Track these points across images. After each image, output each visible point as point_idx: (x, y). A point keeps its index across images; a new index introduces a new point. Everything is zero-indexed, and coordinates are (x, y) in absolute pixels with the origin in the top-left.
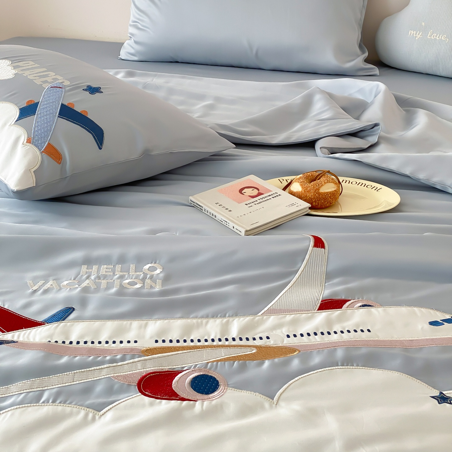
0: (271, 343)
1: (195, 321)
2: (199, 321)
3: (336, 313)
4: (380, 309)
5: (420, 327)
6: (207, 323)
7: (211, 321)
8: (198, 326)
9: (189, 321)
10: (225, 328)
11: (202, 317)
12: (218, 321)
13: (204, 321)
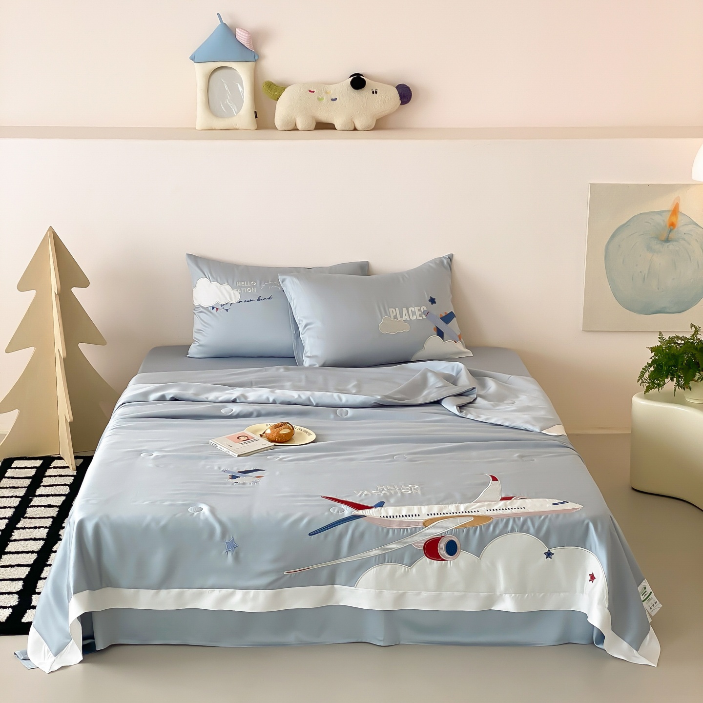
0: (480, 514)
1: (443, 506)
2: (445, 505)
3: (509, 502)
4: (529, 500)
5: (548, 506)
6: (448, 506)
7: (450, 505)
8: (445, 508)
9: (440, 505)
10: (458, 508)
11: (446, 504)
12: (454, 505)
13: (447, 505)
